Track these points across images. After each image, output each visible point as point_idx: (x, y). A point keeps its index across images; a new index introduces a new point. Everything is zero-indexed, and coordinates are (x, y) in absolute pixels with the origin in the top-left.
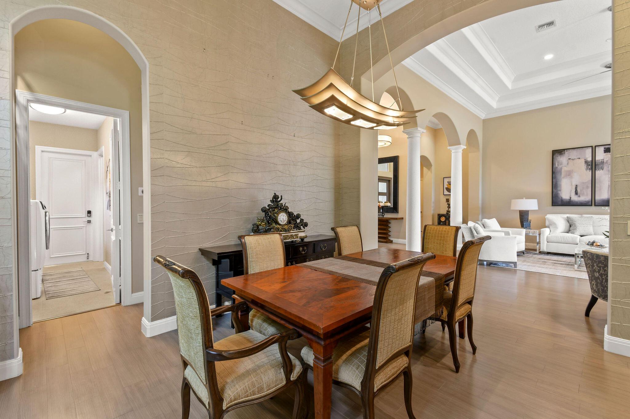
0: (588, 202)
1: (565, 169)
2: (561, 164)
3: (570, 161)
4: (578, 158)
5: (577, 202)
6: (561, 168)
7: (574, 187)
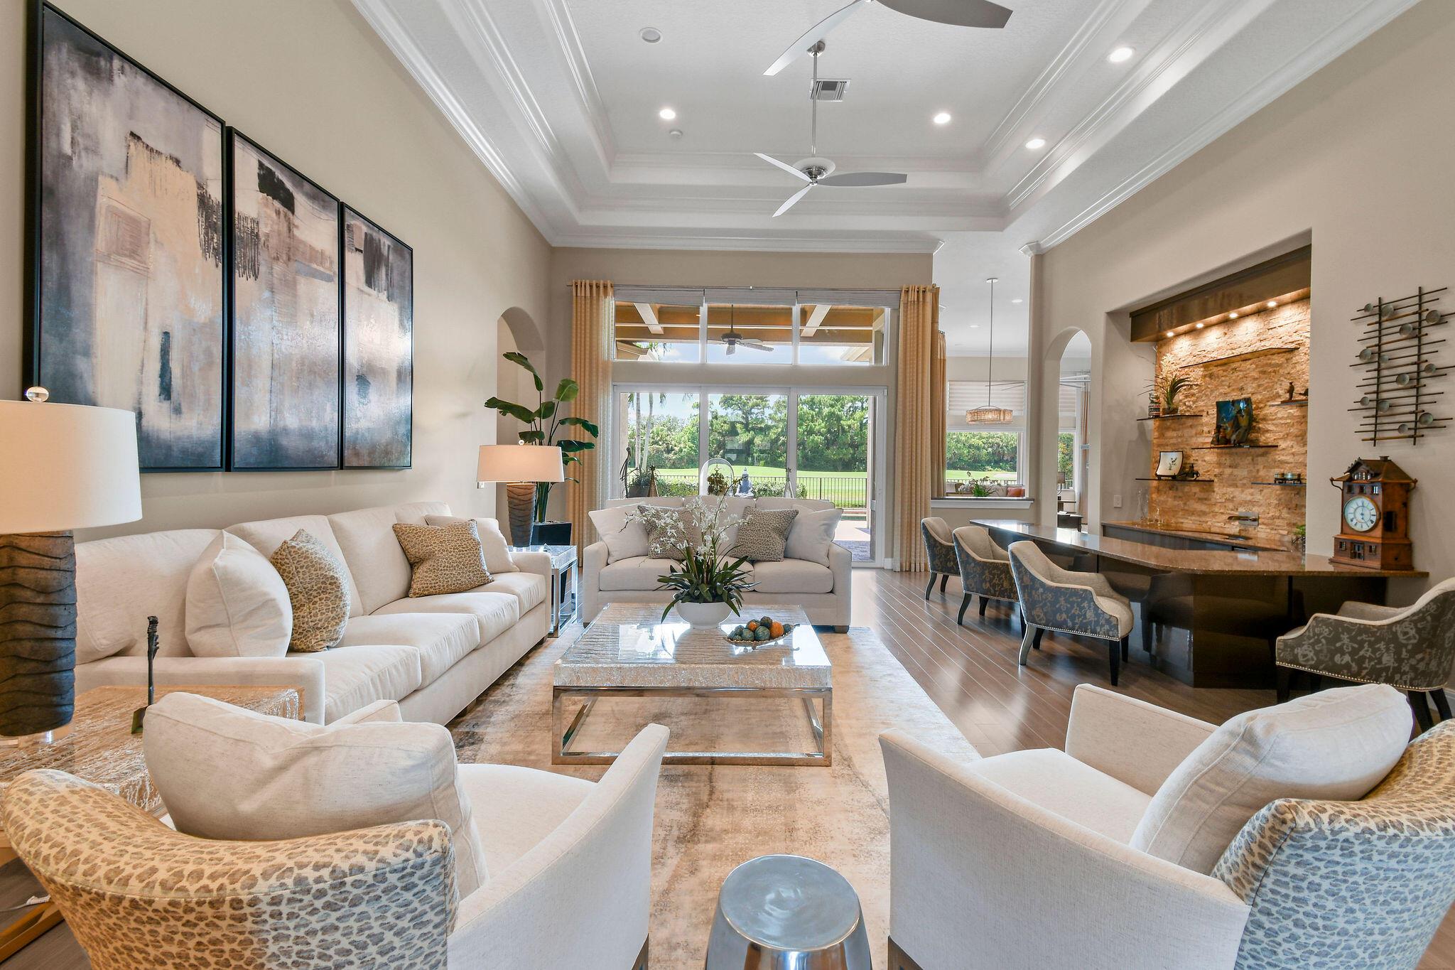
0: (213, 444)
1: (109, 196)
2: (93, 150)
3: (139, 156)
4: (171, 158)
5: (169, 448)
6: (93, 181)
7: (156, 343)
